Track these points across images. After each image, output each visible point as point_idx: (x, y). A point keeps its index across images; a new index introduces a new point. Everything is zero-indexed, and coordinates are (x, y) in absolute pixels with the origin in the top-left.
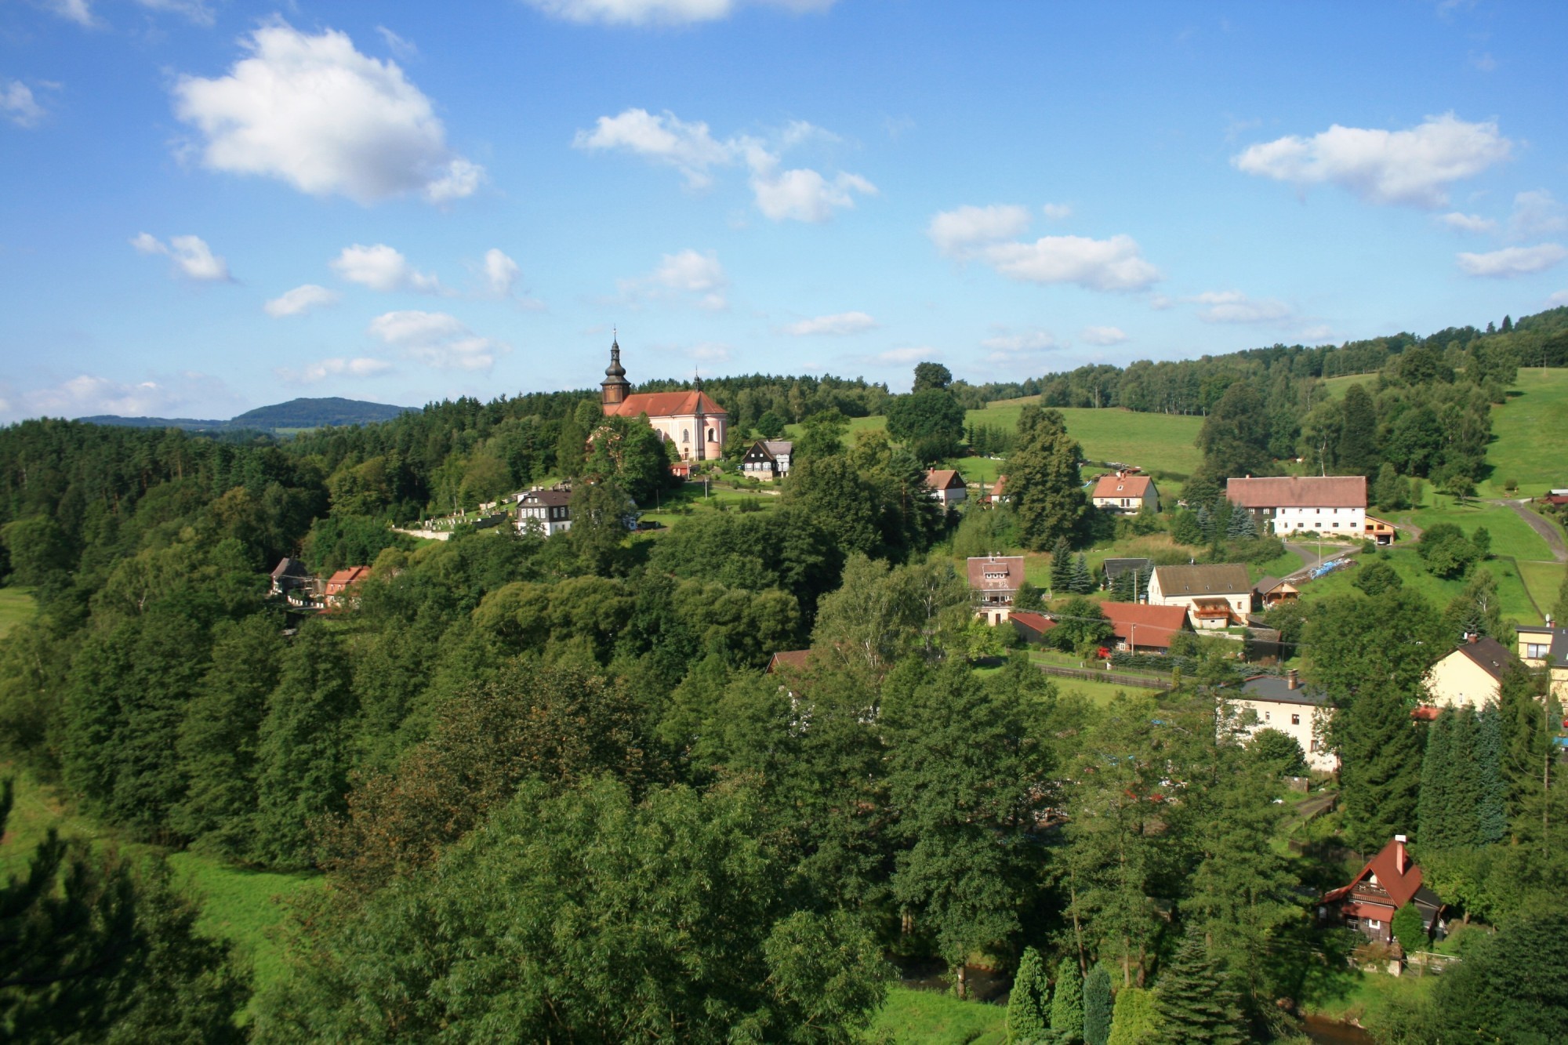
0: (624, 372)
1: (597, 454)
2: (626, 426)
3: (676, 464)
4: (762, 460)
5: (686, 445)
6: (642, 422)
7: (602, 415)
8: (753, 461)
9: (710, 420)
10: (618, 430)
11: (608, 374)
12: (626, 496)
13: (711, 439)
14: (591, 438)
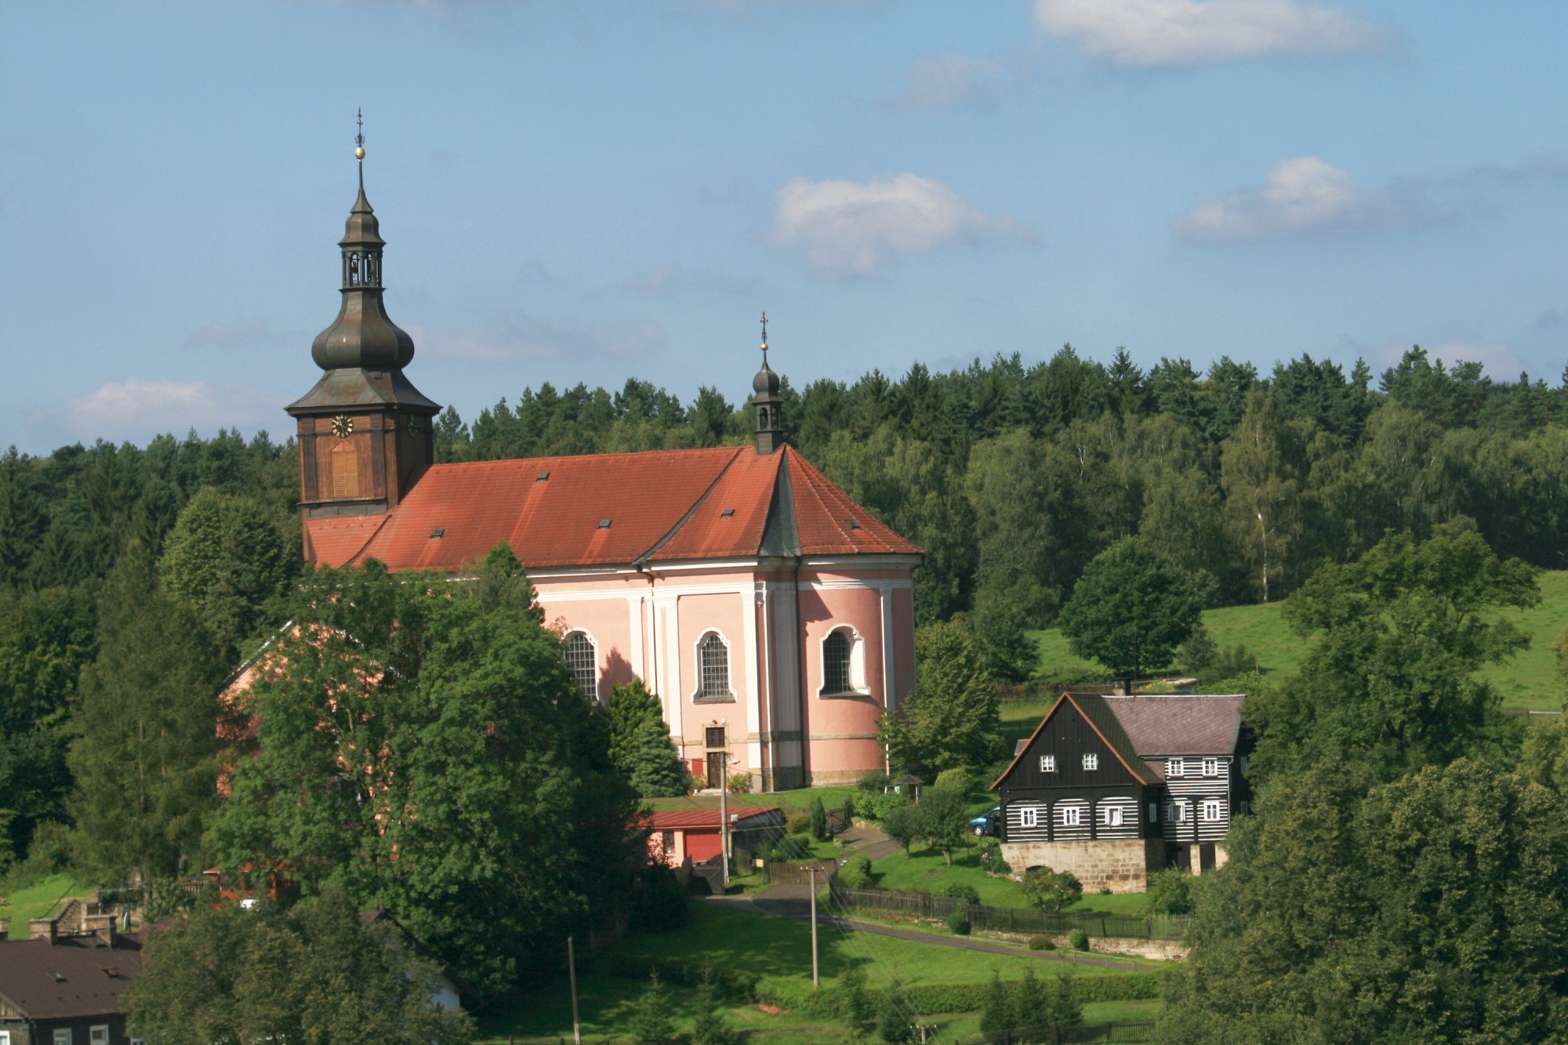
0: (404, 349)
1: (270, 755)
2: (414, 618)
3: (666, 806)
4: (1092, 789)
5: (713, 714)
6: (493, 597)
7: (294, 567)
8: (1049, 791)
9: (829, 587)
10: (375, 639)
11: (327, 359)
12: (413, 967)
13: (836, 682)
14: (244, 682)
